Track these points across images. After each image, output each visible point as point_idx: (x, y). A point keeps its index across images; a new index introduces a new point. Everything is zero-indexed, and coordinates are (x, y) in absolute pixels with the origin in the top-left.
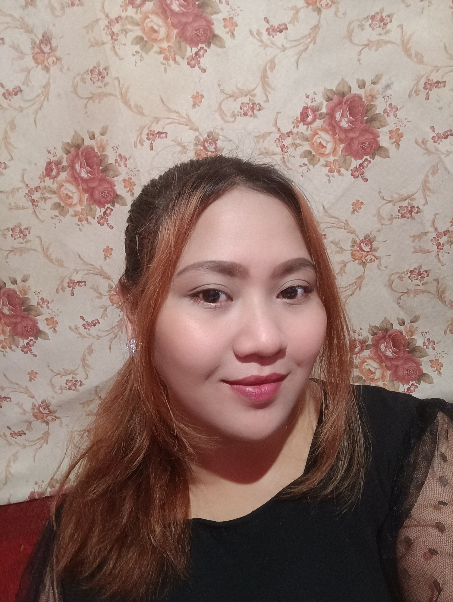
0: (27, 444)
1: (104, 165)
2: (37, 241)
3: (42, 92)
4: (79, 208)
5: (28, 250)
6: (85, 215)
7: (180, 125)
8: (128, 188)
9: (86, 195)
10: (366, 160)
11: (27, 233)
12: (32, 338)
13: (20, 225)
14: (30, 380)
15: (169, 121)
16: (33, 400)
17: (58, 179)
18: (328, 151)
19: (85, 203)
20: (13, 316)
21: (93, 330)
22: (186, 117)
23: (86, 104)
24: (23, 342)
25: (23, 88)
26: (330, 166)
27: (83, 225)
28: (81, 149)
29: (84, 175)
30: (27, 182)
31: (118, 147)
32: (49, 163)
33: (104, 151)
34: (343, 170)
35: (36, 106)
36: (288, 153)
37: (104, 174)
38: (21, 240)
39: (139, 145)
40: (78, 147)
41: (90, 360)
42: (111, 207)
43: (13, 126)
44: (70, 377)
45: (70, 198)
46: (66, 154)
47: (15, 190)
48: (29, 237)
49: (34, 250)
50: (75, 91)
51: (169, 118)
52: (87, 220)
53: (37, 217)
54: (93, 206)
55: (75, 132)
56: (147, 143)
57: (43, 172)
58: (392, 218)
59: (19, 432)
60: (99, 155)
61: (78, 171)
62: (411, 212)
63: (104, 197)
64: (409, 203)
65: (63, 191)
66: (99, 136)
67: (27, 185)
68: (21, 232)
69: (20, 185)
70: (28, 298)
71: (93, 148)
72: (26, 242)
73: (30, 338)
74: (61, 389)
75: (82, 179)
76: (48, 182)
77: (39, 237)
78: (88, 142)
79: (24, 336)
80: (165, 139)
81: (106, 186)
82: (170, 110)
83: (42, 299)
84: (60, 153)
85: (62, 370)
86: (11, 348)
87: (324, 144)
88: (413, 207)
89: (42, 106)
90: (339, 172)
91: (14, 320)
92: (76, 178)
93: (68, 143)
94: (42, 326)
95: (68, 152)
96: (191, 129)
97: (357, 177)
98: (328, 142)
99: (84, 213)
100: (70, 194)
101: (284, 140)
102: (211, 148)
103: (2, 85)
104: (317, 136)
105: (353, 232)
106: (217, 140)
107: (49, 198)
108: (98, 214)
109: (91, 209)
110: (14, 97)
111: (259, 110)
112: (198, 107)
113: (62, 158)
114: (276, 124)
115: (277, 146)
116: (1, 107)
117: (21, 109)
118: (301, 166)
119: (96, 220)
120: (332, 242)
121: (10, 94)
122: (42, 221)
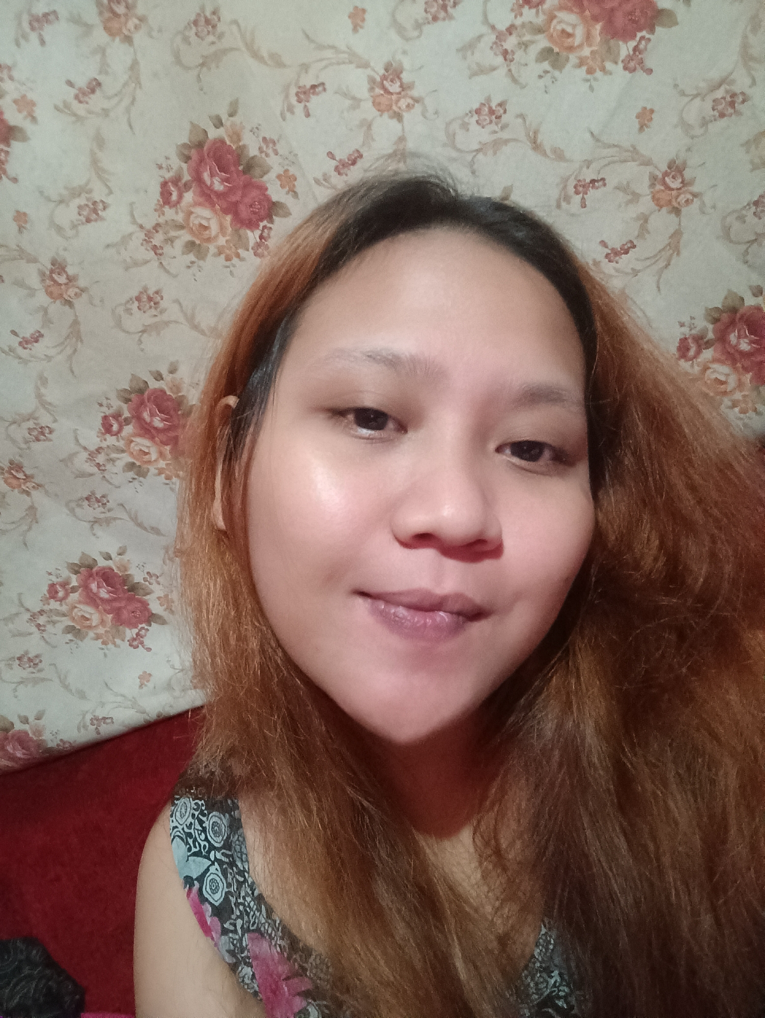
1: (244, 162)
2: (176, 307)
3: (130, 77)
4: (222, 241)
5: (167, 323)
6: (233, 249)
7: (342, 66)
8: (288, 188)
9: (229, 218)
10: (642, 38)
11: (159, 298)
13: (145, 290)
15: (324, 63)
17: (182, 205)
18: (578, 40)
19: (230, 230)
20: (169, 429)
22: (346, 49)
23: (199, 76)
25: (100, 79)
26: (587, 64)
27: (234, 266)
28: (205, 148)
29: (218, 186)
30: (140, 221)
31: (259, 127)
32: (164, 185)
33: (239, 140)
34: (609, 65)
35: (126, 101)
36: (515, 61)
37: (247, 176)
38: (153, 312)
39: (288, 115)
40: (200, 145)
42: (269, 225)
43: (100, 141)
45: (206, 228)
46: (186, 163)
47: (126, 239)
48: (163, 304)
49: (176, 322)
50: (178, 59)
51: (321, 60)
52: (238, 256)
53: (167, 271)
54: (242, 231)
55: (192, 123)
56: (299, 109)
57: (159, 201)
58: (705, 123)
60: (234, 148)
61: (208, 183)
62: (732, 104)
63: (255, 213)
64: (727, 92)
65: (194, 221)
66: (228, 120)
67: (141, 227)
68: (150, 299)
69: (132, 228)
70: (184, 397)
71: (223, 142)
72: (161, 313)
75: (219, 195)
76: (169, 213)
77: (177, 301)
78: (213, 133)
80: (324, 93)
81: (254, 193)
82: (321, 47)
84: (176, 163)
87: (569, 30)
88: (733, 95)
89: (134, 99)
90: (603, 69)
91: (172, 434)
92: (208, 196)
93: (184, 146)
95: (187, 159)
96: (358, 67)
97: (634, 70)
98: (574, 26)
99: (231, 245)
100: (205, 223)
101: (505, 41)
102: (395, 88)
103: (70, 84)
104: (555, 22)
105: (647, 163)
106: (401, 72)
107: (177, 237)
108: (252, 243)
109: (240, 236)
110: (92, 96)
111: (455, 4)
112: (361, 31)
113: (181, 168)
114: (486, 20)
115: (495, 54)
116: (78, 118)
117: (106, 112)
118: (540, 77)
119: (252, 252)
120: (617, 188)
121: (84, 94)
122: (175, 276)
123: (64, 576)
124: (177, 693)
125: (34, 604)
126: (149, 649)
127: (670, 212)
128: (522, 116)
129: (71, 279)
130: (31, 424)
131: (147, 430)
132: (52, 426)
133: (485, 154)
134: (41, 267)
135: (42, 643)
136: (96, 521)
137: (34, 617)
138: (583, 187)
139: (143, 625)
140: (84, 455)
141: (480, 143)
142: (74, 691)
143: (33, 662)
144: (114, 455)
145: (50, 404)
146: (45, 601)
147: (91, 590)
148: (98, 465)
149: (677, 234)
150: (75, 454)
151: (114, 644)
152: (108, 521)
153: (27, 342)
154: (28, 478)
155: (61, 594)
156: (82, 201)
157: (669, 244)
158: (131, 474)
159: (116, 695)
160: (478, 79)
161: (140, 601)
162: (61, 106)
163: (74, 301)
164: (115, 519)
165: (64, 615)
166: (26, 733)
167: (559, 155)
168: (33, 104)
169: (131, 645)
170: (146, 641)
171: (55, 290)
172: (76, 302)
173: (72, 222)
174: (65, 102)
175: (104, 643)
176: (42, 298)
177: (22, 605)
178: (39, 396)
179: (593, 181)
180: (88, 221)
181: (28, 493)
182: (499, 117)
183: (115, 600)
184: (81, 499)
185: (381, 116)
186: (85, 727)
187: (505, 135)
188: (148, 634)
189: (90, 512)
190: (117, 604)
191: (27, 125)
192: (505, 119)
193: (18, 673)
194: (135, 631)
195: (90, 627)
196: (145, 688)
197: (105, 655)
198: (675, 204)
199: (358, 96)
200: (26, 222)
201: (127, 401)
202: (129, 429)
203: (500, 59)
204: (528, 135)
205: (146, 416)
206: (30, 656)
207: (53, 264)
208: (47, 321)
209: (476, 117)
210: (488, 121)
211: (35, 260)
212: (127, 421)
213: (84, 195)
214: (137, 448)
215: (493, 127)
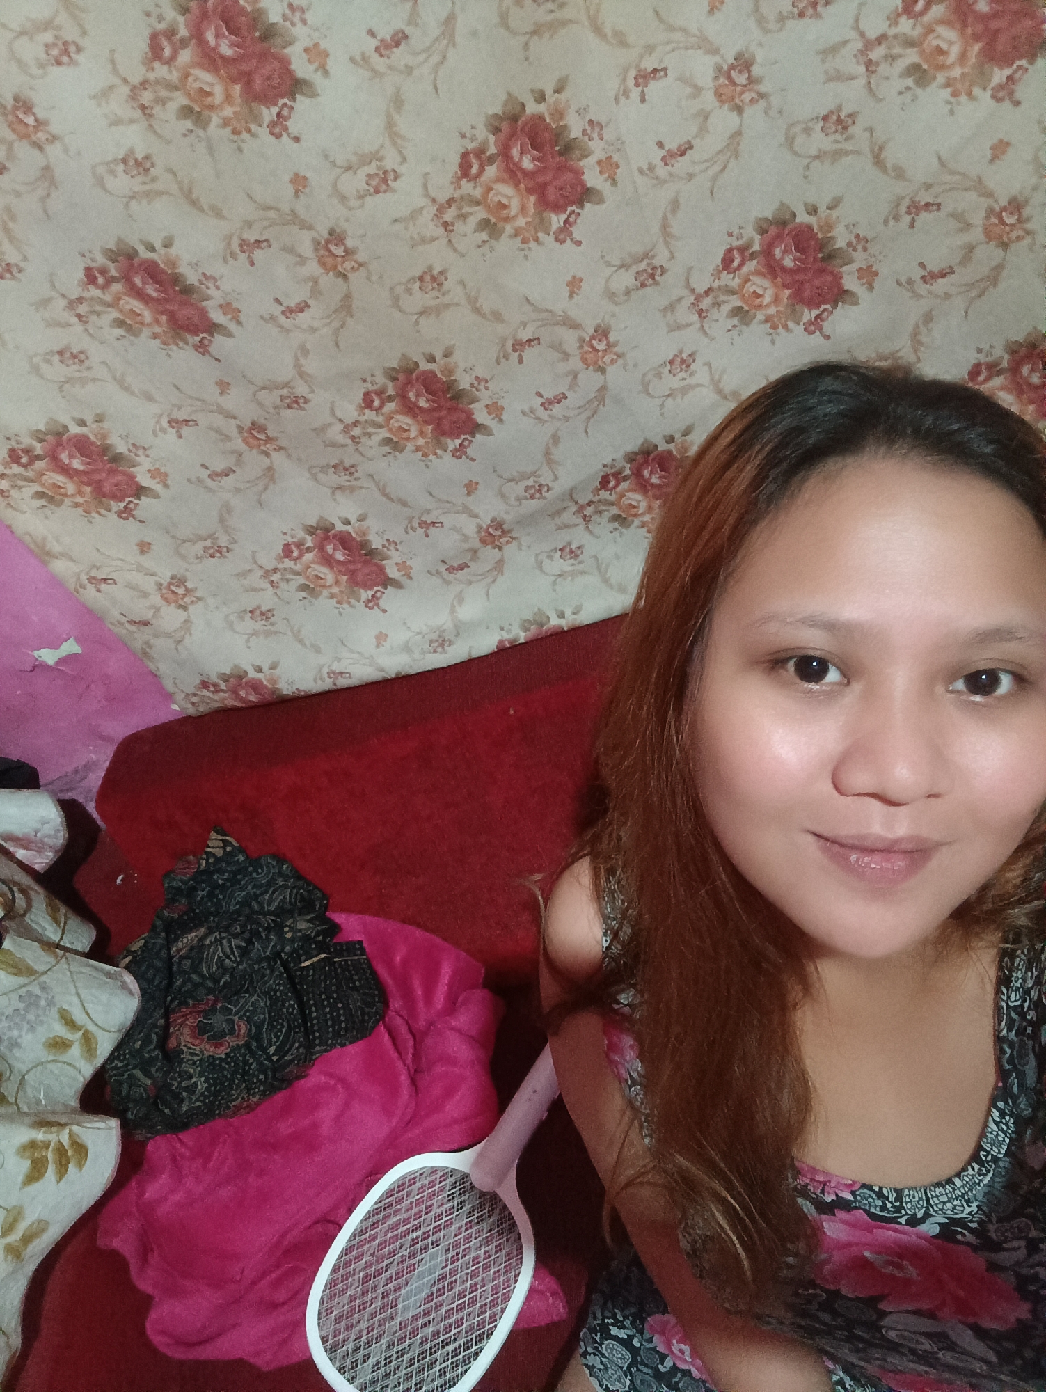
0: (473, 579)
1: (562, 142)
2: (460, 289)
3: (443, 33)
4: (521, 222)
5: (447, 306)
6: (533, 232)
7: (689, 51)
8: (607, 177)
9: (533, 198)
10: (1019, 67)
11: (443, 279)
12: (467, 436)
13: (430, 268)
14: (469, 494)
16: (478, 520)
17: (482, 179)
18: (951, 59)
19: (532, 211)
20: (435, 410)
21: (557, 410)
23: (527, 43)
24: (453, 444)
25: (408, 31)
26: (954, 86)
27: (530, 249)
28: (520, 122)
29: (527, 164)
30: (433, 195)
31: (588, 109)
32: (465, 155)
33: (561, 119)
34: (977, 91)
35: (435, 59)
36: (877, 73)
37: (563, 158)
38: (435, 293)
39: (622, 99)
40: (514, 119)
41: (557, 453)
42: (577, 211)
43: (398, 102)
44: (530, 482)
45: (505, 207)
46: (494, 134)
47: (415, 214)
48: (446, 285)
49: (458, 305)
50: (504, 21)
52: (537, 239)
53: (455, 250)
54: (545, 214)
55: (509, 94)
56: (635, 93)
57: (456, 173)
59: (460, 565)
60: (554, 126)
61: (517, 158)
63: (564, 196)
65: (493, 198)
66: (552, 96)
67: (434, 200)
68: (434, 279)
69: (425, 202)
70: (456, 380)
71: (542, 118)
72: (443, 295)
73: (463, 437)
74: (519, 499)
75: (524, 172)
76: (467, 187)
77: (462, 283)
78: (532, 108)
79: (454, 434)
80: (664, 79)
81: (568, 176)
82: (671, 29)
83: (477, 378)
84: (483, 134)
85: (516, 474)
86: (436, 454)
87: (945, 47)
89: (444, 57)
90: (970, 94)
91: (436, 415)
92: (513, 173)
93: (496, 116)
94: (481, 416)
95: (496, 131)
96: (706, 53)
97: (1002, 100)
98: (951, 44)
99: (531, 227)
100: (505, 201)
101: (871, 50)
102: (741, 79)
103: (371, 33)
104: (931, 37)
105: (989, 195)
106: (752, 65)
107: (471, 214)
108: (555, 226)
109: (542, 220)
110: (395, 50)
111: (827, 3)
112: (718, 14)
113: (486, 141)
114: (856, 26)
115: (858, 63)
116: (376, 74)
117: (409, 70)
118: (901, 93)
119: (552, 237)
120: (952, 215)
121: (387, 47)
122: (463, 255)
123: (299, 536)
124: (416, 655)
125: (268, 562)
126: (385, 611)
127: (997, 246)
128: (871, 130)
129: (349, 252)
130: (285, 392)
131: (410, 409)
132: (310, 396)
133: (822, 162)
134: (316, 235)
135: (276, 599)
136: (340, 488)
137: (266, 574)
138: (915, 208)
139: (379, 588)
140: (340, 427)
141: (820, 151)
142: (308, 646)
143: (266, 615)
144: (371, 430)
145: (308, 375)
146: (280, 559)
147: (327, 552)
148: (353, 438)
149: (999, 268)
150: (329, 425)
151: (349, 603)
152: (352, 489)
153: (291, 311)
154: (269, 440)
155: (295, 554)
156: (372, 169)
157: (988, 277)
158: (387, 449)
159: (352, 651)
160: (832, 85)
161: (376, 564)
162: (358, 58)
163: (349, 275)
164: (361, 488)
165: (299, 574)
166: (260, 681)
167: (900, 174)
168: (326, 55)
169: (366, 606)
170: (382, 603)
171: (329, 261)
172: (352, 276)
173: (358, 191)
174: (363, 54)
175: (339, 602)
176: (313, 268)
177: (255, 563)
178: (297, 366)
179: (928, 204)
180: (377, 192)
181: (267, 454)
182: (845, 128)
183: (350, 562)
184: (328, 466)
185: (721, 107)
186: (322, 680)
187: (848, 146)
188: (384, 595)
189: (333, 478)
190: (352, 567)
191: (317, 79)
192: (851, 130)
193: (249, 625)
194: (370, 593)
195: (324, 586)
196: (382, 649)
197: (341, 614)
198: (1005, 239)
199: (701, 84)
200: (305, 187)
201: (394, 379)
202: (390, 406)
203: (862, 69)
204: (872, 151)
205: (412, 396)
206: (264, 609)
207: (330, 234)
208: (315, 292)
209: (821, 123)
210: (834, 129)
211: (310, 228)
212: (390, 399)
213: (374, 163)
214: (396, 425)
215: (838, 137)
